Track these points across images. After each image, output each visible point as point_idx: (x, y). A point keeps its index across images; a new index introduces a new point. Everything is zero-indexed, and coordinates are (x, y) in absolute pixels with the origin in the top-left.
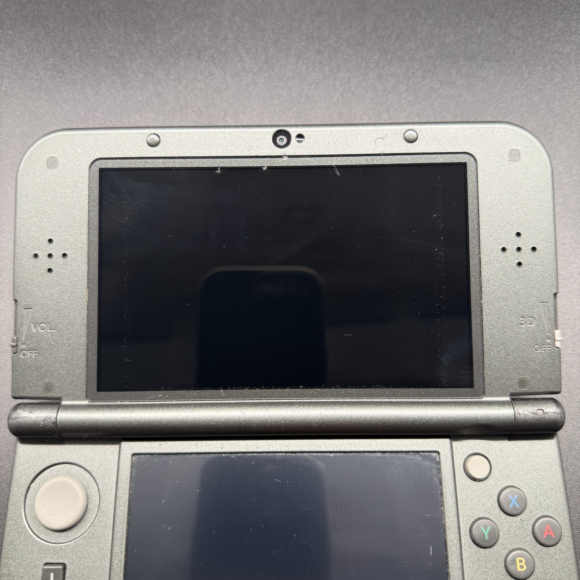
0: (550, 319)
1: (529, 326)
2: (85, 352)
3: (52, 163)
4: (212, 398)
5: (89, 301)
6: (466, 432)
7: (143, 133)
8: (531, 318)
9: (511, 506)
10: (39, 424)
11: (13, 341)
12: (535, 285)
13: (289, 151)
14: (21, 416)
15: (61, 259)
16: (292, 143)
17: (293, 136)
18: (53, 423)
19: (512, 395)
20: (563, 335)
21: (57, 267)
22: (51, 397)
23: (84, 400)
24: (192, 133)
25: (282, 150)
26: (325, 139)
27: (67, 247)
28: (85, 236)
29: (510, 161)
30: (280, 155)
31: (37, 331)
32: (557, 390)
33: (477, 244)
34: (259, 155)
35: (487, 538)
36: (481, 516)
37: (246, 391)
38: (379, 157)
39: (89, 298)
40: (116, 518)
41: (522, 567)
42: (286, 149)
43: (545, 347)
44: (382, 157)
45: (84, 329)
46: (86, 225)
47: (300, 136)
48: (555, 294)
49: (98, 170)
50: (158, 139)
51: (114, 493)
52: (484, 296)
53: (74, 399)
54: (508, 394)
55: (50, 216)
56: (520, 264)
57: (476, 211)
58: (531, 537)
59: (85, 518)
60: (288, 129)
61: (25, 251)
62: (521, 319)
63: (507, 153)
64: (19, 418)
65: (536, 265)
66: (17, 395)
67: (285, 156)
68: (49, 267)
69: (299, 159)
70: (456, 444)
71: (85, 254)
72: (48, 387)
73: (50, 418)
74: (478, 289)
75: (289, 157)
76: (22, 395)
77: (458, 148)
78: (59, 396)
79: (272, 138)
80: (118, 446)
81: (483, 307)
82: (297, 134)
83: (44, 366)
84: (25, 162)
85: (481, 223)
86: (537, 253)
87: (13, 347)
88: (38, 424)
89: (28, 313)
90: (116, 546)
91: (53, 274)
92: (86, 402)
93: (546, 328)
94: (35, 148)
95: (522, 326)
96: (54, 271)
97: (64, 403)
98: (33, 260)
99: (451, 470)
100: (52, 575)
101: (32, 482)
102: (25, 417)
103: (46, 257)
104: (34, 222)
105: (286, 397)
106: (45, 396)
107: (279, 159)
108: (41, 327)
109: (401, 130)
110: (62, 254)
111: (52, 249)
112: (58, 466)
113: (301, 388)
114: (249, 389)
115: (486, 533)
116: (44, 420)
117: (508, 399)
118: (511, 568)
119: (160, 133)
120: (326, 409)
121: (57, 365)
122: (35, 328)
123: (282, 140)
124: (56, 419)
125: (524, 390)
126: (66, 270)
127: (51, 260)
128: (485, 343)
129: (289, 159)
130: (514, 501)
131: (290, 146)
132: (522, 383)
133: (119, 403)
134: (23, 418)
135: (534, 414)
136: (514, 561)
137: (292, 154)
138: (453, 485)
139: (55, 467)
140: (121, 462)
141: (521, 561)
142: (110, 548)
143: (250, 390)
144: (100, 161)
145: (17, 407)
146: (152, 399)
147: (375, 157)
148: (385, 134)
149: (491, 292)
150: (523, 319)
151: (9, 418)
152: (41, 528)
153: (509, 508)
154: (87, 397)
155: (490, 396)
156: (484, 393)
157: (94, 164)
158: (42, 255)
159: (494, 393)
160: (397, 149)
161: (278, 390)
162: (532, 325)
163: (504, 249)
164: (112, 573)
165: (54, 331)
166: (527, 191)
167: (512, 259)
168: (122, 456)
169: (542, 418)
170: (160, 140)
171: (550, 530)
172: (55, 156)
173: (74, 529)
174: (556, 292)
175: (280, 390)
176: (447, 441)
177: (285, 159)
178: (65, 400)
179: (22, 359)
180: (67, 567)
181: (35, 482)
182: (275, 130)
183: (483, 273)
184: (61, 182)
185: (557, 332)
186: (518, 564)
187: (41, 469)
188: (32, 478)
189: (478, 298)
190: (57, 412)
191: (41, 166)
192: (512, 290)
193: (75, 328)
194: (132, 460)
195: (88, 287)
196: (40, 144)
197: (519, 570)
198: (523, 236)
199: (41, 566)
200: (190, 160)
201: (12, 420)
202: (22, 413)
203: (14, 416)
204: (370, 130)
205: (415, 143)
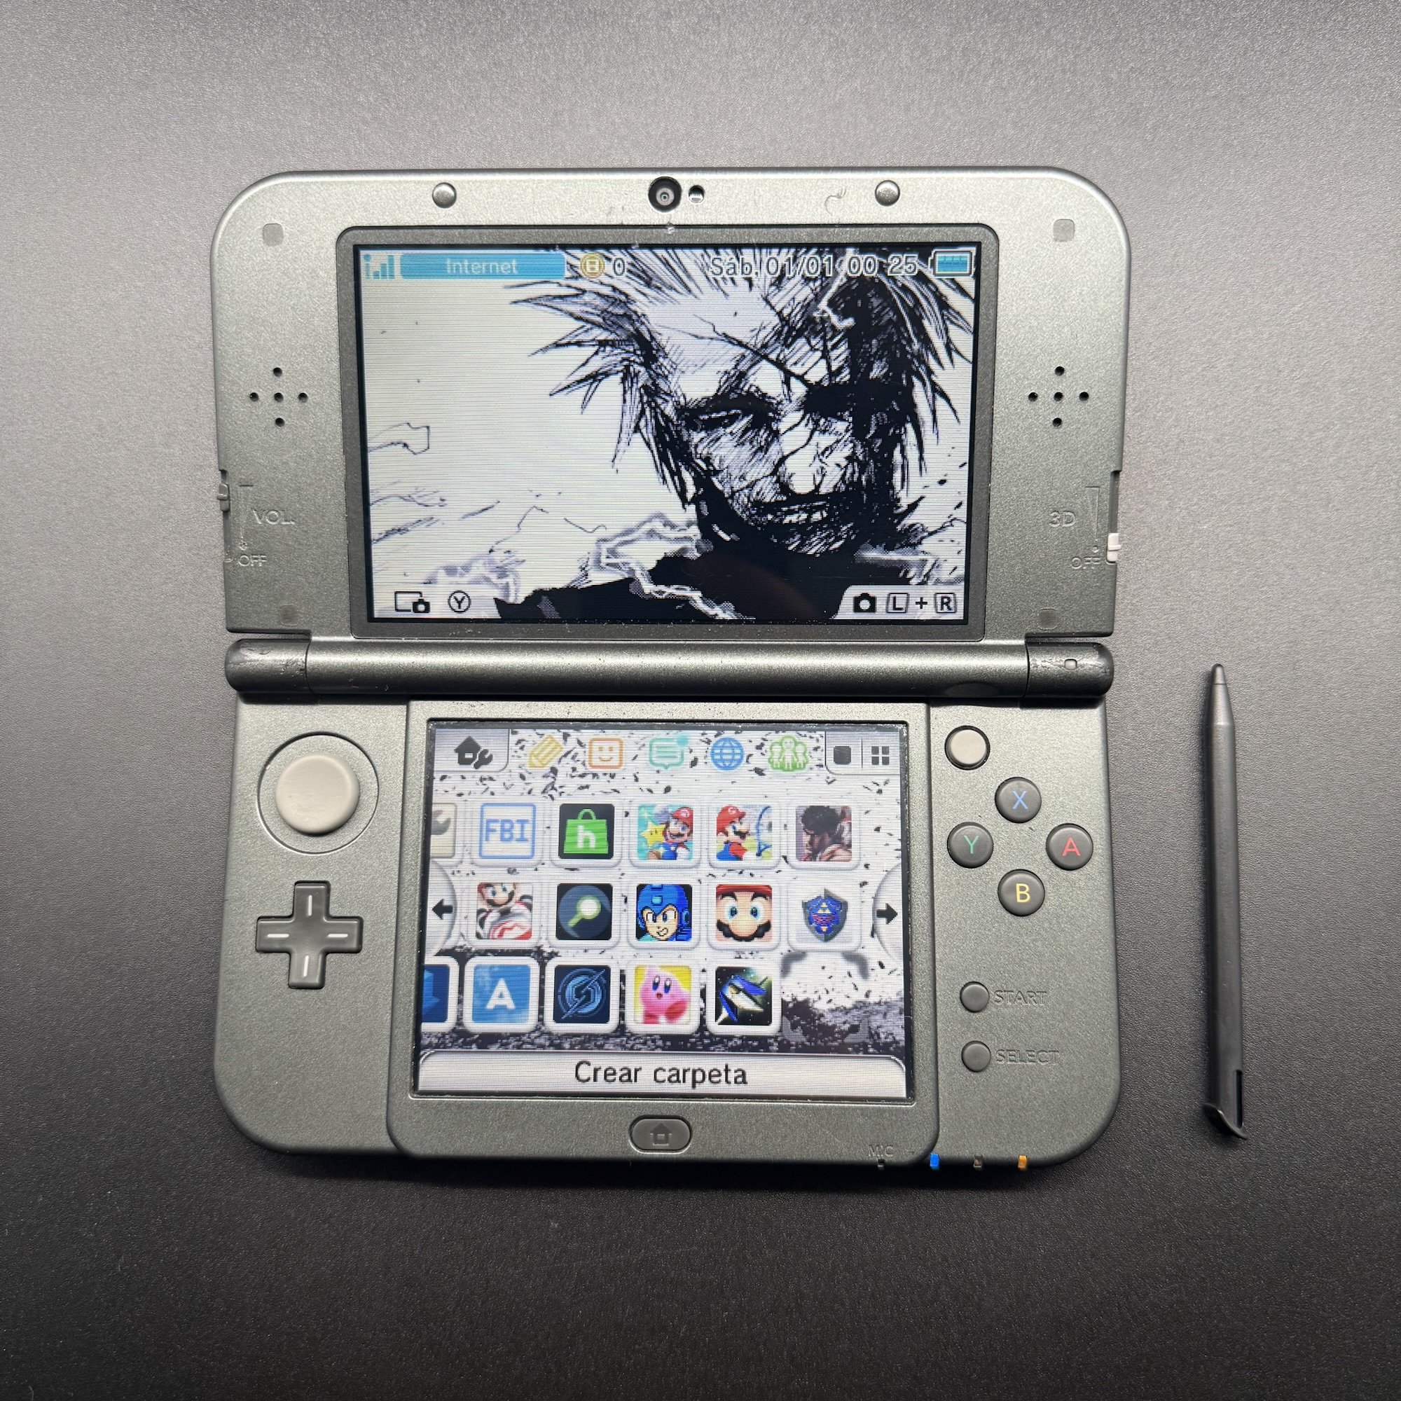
0: (1101, 514)
1: (1065, 525)
2: (346, 558)
3: (272, 234)
4: (551, 636)
5: (347, 475)
6: (950, 693)
7: (427, 183)
8: (1069, 513)
9: (1015, 807)
10: (277, 671)
12: (1082, 457)
13: (678, 216)
14: (246, 658)
15: (297, 403)
16: (682, 202)
17: (685, 188)
18: (301, 670)
19: (1028, 637)
20: (1120, 540)
21: (290, 417)
22: (294, 630)
23: (348, 635)
24: (510, 182)
25: (666, 214)
26: (740, 196)
27: (306, 383)
28: (336, 365)
29: (1056, 240)
30: (661, 223)
31: (264, 522)
32: (1104, 629)
33: (989, 386)
34: (625, 223)
35: (972, 852)
36: (967, 820)
37: (605, 627)
38: (832, 230)
39: (346, 469)
40: (406, 815)
41: (1023, 897)
42: (672, 212)
43: (1089, 561)
44: (837, 230)
45: (342, 521)
46: (335, 345)
47: (697, 190)
48: (1116, 474)
49: (352, 247)
50: (452, 193)
51: (401, 778)
52: (995, 476)
53: (331, 634)
54: (1024, 635)
55: (274, 329)
56: (1058, 422)
57: (991, 328)
58: (1044, 853)
59: (356, 815)
60: (675, 176)
61: (235, 388)
62: (1052, 515)
63: (1053, 224)
64: (245, 662)
65: (1085, 423)
66: (236, 626)
67: (671, 225)
68: (277, 417)
69: (695, 230)
70: (935, 711)
71: (337, 395)
72: (288, 615)
73: (296, 662)
74: (986, 463)
75: (678, 226)
76: (244, 626)
77: (968, 216)
78: (306, 628)
79: (647, 192)
80: (404, 707)
81: (992, 493)
82: (692, 185)
83: (278, 581)
84: (224, 233)
85: (998, 351)
86: (1089, 402)
88: (275, 672)
89: (247, 493)
90: (407, 854)
91: (285, 429)
92: (351, 639)
93: (1095, 529)
94: (240, 207)
95: (1054, 526)
96: (286, 423)
97: (314, 638)
98: (249, 404)
99: (924, 751)
100: (310, 898)
101: (268, 762)
102: (255, 661)
103: (271, 400)
104: (247, 338)
105: (668, 637)
106: (284, 627)
107: (659, 230)
108: (270, 516)
109: (872, 181)
110: (297, 395)
111: (282, 385)
112: (309, 738)
115: (972, 845)
116: (286, 665)
117: (1022, 642)
118: (1008, 898)
119: (456, 181)
120: (730, 656)
121: (300, 578)
122: (260, 518)
123: (666, 196)
124: (306, 663)
125: (1049, 629)
126: (306, 421)
127: (280, 405)
128: (990, 553)
129: (677, 231)
130: (1020, 800)
131: (679, 208)
132: (1047, 618)
133: (403, 640)
134: (251, 661)
135: (1060, 666)
136: (1013, 889)
137: (682, 222)
138: (925, 773)
139: (304, 739)
140: (411, 731)
141: (1022, 889)
142: (398, 859)
144: (354, 231)
145: (238, 645)
146: (456, 636)
147: (824, 229)
148: (844, 188)
149: (1006, 469)
150: (1056, 513)
151: (226, 663)
152: (288, 831)
153: (1012, 810)
154: (352, 631)
155: (993, 638)
156: (983, 634)
157: (345, 237)
158: (265, 396)
159: (1000, 633)
160: (863, 216)
162: (1071, 524)
163: (1033, 397)
164: (403, 894)
165: (293, 523)
166: (1080, 293)
167: (1046, 413)
168: (412, 722)
169: (1073, 673)
170: (455, 194)
171: (1074, 846)
172: (276, 222)
173: (340, 832)
174: (1117, 469)
176: (922, 707)
177: (670, 230)
178: (316, 635)
179: (240, 567)
180: (332, 887)
181: (272, 762)
182: (653, 177)
183: (996, 437)
184: (288, 268)
185: (1113, 537)
186: (1019, 893)
187: (282, 743)
188: (267, 756)
189: (986, 479)
190: (307, 654)
191: (253, 240)
192: (1042, 465)
193: (326, 519)
194: (428, 729)
195: (345, 452)
196: (249, 200)
197: (1019, 900)
198: (1067, 374)
199: (291, 887)
200: (507, 231)
201: (232, 666)
202: (248, 653)
203: (236, 658)
204: (818, 180)
205: (894, 206)
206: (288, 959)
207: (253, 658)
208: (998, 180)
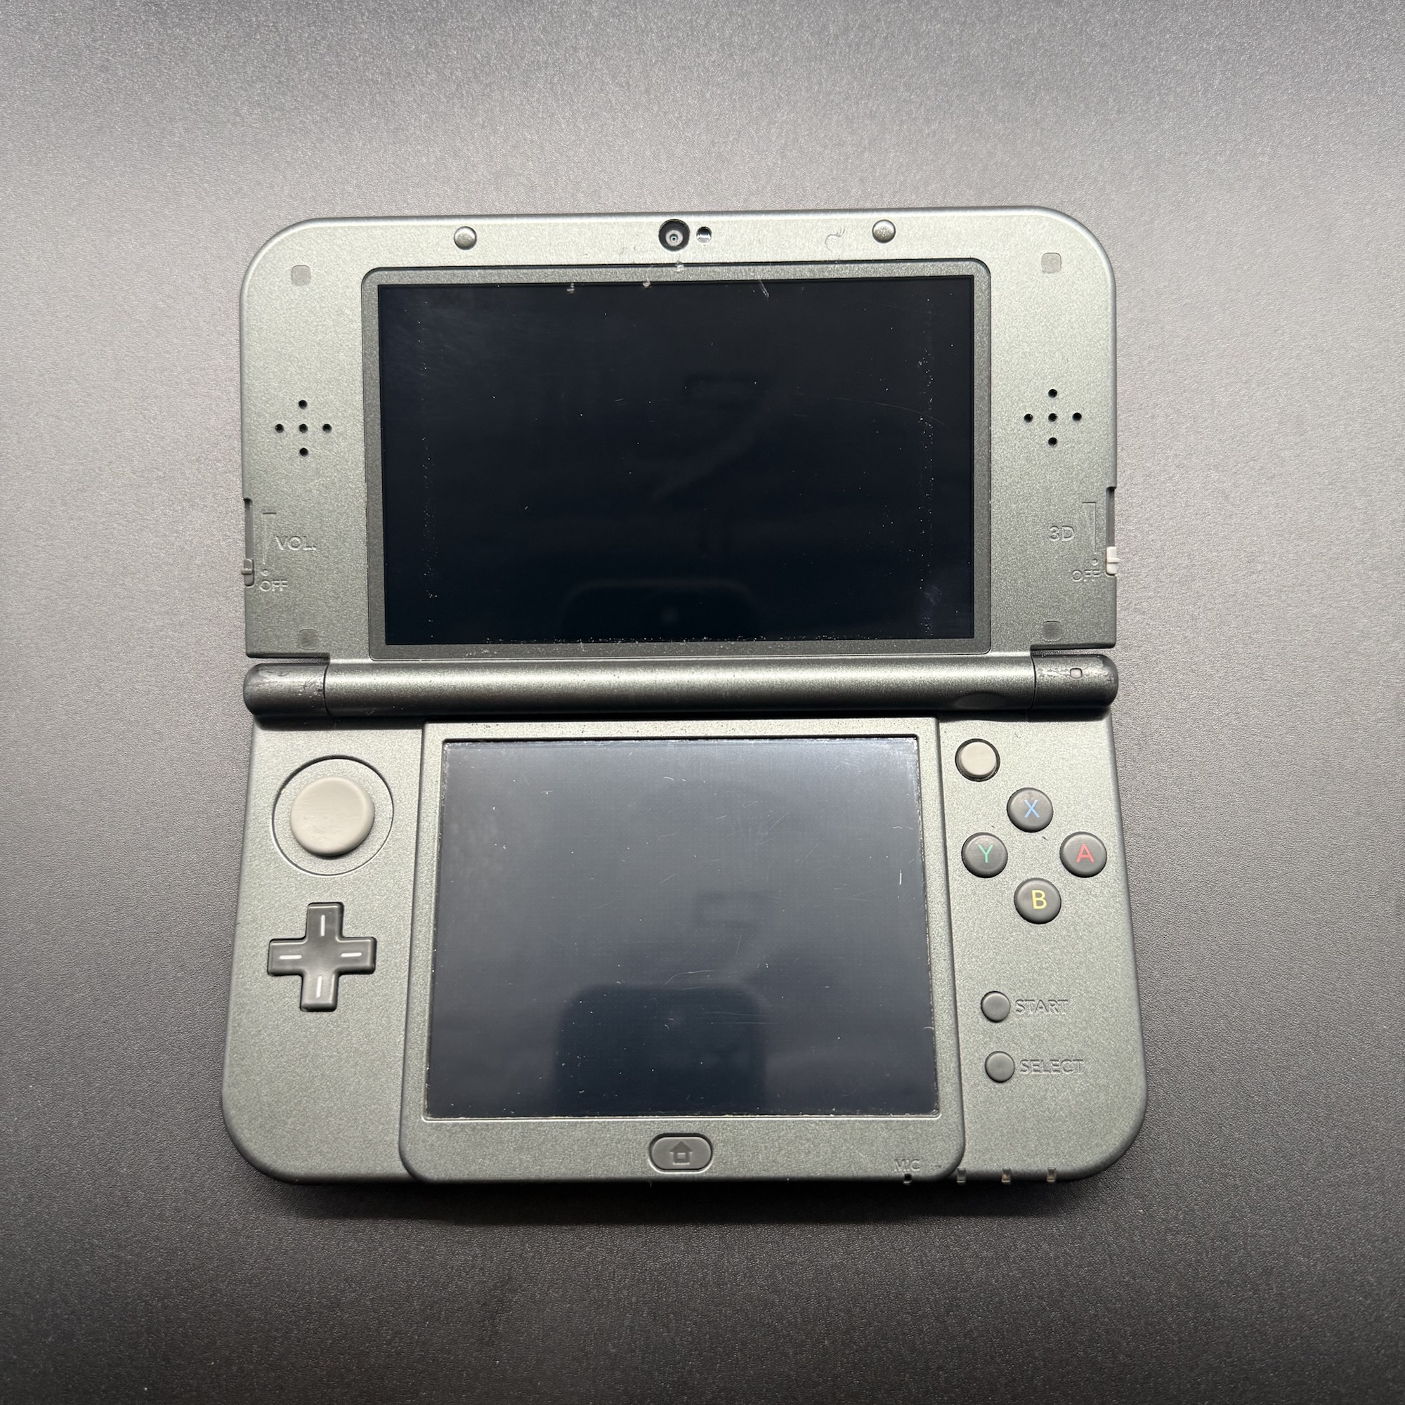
0: (1098, 529)
1: (1064, 540)
2: (365, 582)
3: (300, 275)
4: (567, 655)
5: (368, 502)
6: (959, 705)
7: (449, 227)
8: (1068, 528)
9: (1027, 816)
10: (296, 692)
11: (246, 564)
12: (1077, 475)
13: (686, 255)
14: (265, 680)
15: (321, 433)
16: (690, 242)
17: (693, 230)
18: (319, 690)
19: (1033, 649)
20: (1118, 554)
21: (314, 447)
22: (313, 654)
23: (366, 657)
24: (528, 225)
25: (675, 253)
26: (745, 236)
27: (330, 415)
28: (360, 397)
29: (1044, 272)
30: (671, 262)
31: (287, 548)
32: (1107, 640)
33: (987, 409)
34: (637, 262)
35: (987, 861)
36: (980, 831)
37: (619, 645)
38: (832, 266)
39: (367, 496)
40: (421, 834)
41: (1040, 903)
42: (681, 251)
43: (1089, 574)
44: (837, 266)
45: (363, 546)
46: (359, 378)
47: (704, 231)
48: (1111, 490)
49: (376, 287)
50: (473, 236)
51: (417, 799)
52: (994, 493)
53: (350, 657)
54: (1029, 647)
55: (300, 364)
56: (1053, 441)
57: (986, 355)
58: (1059, 862)
59: (370, 837)
60: (684, 219)
61: (261, 420)
62: (1052, 530)
63: (1041, 257)
64: (264, 684)
65: (1079, 443)
66: (256, 650)
67: (680, 263)
68: (301, 447)
69: (703, 268)
70: (943, 726)
71: (360, 426)
72: (307, 638)
73: (314, 683)
74: (986, 481)
75: (687, 265)
76: (264, 650)
77: (960, 251)
78: (325, 651)
79: (658, 234)
80: (420, 731)
81: (993, 510)
82: (700, 227)
83: (299, 605)
84: (254, 274)
85: (993, 376)
86: (1081, 422)
87: (245, 574)
88: (293, 692)
89: (270, 520)
90: (422, 873)
91: (308, 459)
92: (369, 661)
93: (1093, 543)
94: (270, 250)
95: (1053, 540)
96: (310, 452)
97: (333, 661)
98: (275, 435)
99: (935, 762)
100: (323, 917)
101: (283, 786)
102: (273, 682)
103: (296, 430)
104: (274, 372)
105: (681, 654)
106: (303, 651)
107: (669, 269)
108: (292, 542)
109: (869, 221)
110: (322, 425)
111: (305, 417)
112: (324, 762)
113: (705, 641)
114: (623, 642)
115: (986, 854)
116: (305, 686)
117: (1027, 654)
118: (1024, 905)
119: (476, 225)
120: (743, 670)
121: (320, 603)
122: (282, 545)
123: (675, 237)
124: (324, 684)
125: (1053, 641)
126: (329, 451)
127: (304, 435)
128: (993, 567)
129: (686, 269)
130: (1032, 809)
131: (687, 247)
132: (1050, 629)
133: (421, 661)
134: (270, 683)
135: (1066, 675)
136: (1028, 896)
137: (690, 261)
138: (937, 784)
139: (319, 763)
140: (426, 752)
141: (1038, 895)
142: (412, 879)
143: (625, 644)
144: (379, 273)
145: (257, 668)
146: (472, 656)
147: (825, 266)
148: (843, 227)
149: (1005, 486)
150: (1055, 528)
151: (245, 685)
152: (303, 854)
153: (1024, 820)
154: (370, 654)
155: (999, 650)
156: (989, 647)
157: (370, 277)
158: (291, 428)
159: (1005, 646)
160: (861, 252)
161: (669, 643)
162: (1070, 539)
163: (1028, 418)
164: (417, 913)
165: (314, 549)
166: (1070, 321)
167: (1041, 433)
168: (427, 743)
169: (1078, 681)
170: (476, 240)
171: (1088, 851)
172: (306, 264)
173: (355, 854)
174: (1113, 485)
175: (672, 643)
176: (931, 721)
177: (680, 268)
178: (334, 658)
179: (262, 593)
180: (345, 908)
181: (287, 786)
182: (664, 219)
183: (994, 456)
184: (315, 307)
185: (1110, 549)
186: (1035, 899)
187: (298, 766)
188: (283, 780)
189: (986, 496)
190: (326, 672)
191: (281, 281)
192: (1039, 482)
193: (347, 544)
194: (443, 750)
195: (367, 480)
196: (279, 244)
197: (1036, 907)
198: (1059, 396)
199: (304, 909)
200: (525, 271)
201: (251, 687)
202: (267, 675)
203: (255, 680)
204: (818, 220)
205: (890, 242)
206: (300, 982)
207: (272, 680)
208: (988, 218)
